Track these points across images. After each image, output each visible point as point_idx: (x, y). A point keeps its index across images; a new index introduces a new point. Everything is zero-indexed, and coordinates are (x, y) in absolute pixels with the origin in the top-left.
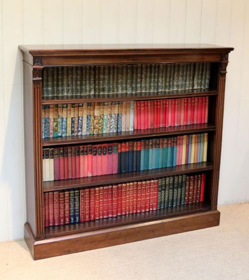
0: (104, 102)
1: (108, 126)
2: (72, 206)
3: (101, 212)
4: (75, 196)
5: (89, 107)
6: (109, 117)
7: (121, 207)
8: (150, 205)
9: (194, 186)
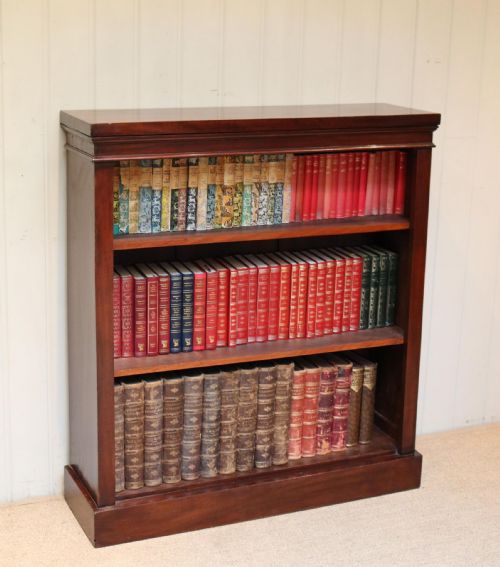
0: (244, 156)
1: (254, 210)
5: (211, 167)
6: (255, 190)
8: (341, 319)
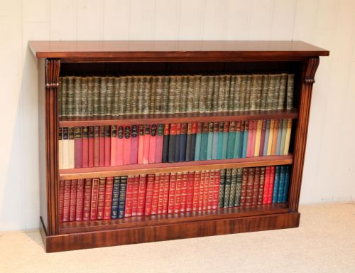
2: (116, 196)
3: (160, 205)
4: (120, 183)
7: (192, 201)
9: (254, 181)
